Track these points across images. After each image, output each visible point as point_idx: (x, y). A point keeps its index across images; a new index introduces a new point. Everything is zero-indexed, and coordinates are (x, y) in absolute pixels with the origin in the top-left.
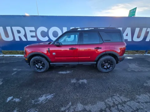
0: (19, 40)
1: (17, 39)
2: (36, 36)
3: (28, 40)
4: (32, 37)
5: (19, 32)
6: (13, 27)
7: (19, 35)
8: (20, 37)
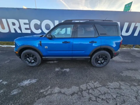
0: (14, 32)
1: (13, 31)
2: (30, 29)
3: (23, 32)
4: (26, 29)
5: (14, 24)
6: (8, 20)
7: (14, 27)
8: (15, 29)
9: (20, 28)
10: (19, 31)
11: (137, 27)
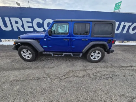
9: (23, 26)
10: (22, 29)
11: (126, 26)
